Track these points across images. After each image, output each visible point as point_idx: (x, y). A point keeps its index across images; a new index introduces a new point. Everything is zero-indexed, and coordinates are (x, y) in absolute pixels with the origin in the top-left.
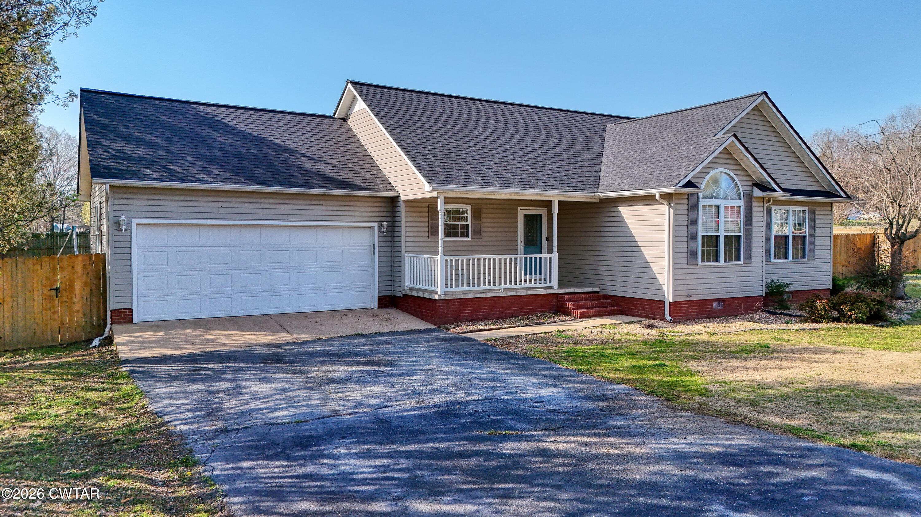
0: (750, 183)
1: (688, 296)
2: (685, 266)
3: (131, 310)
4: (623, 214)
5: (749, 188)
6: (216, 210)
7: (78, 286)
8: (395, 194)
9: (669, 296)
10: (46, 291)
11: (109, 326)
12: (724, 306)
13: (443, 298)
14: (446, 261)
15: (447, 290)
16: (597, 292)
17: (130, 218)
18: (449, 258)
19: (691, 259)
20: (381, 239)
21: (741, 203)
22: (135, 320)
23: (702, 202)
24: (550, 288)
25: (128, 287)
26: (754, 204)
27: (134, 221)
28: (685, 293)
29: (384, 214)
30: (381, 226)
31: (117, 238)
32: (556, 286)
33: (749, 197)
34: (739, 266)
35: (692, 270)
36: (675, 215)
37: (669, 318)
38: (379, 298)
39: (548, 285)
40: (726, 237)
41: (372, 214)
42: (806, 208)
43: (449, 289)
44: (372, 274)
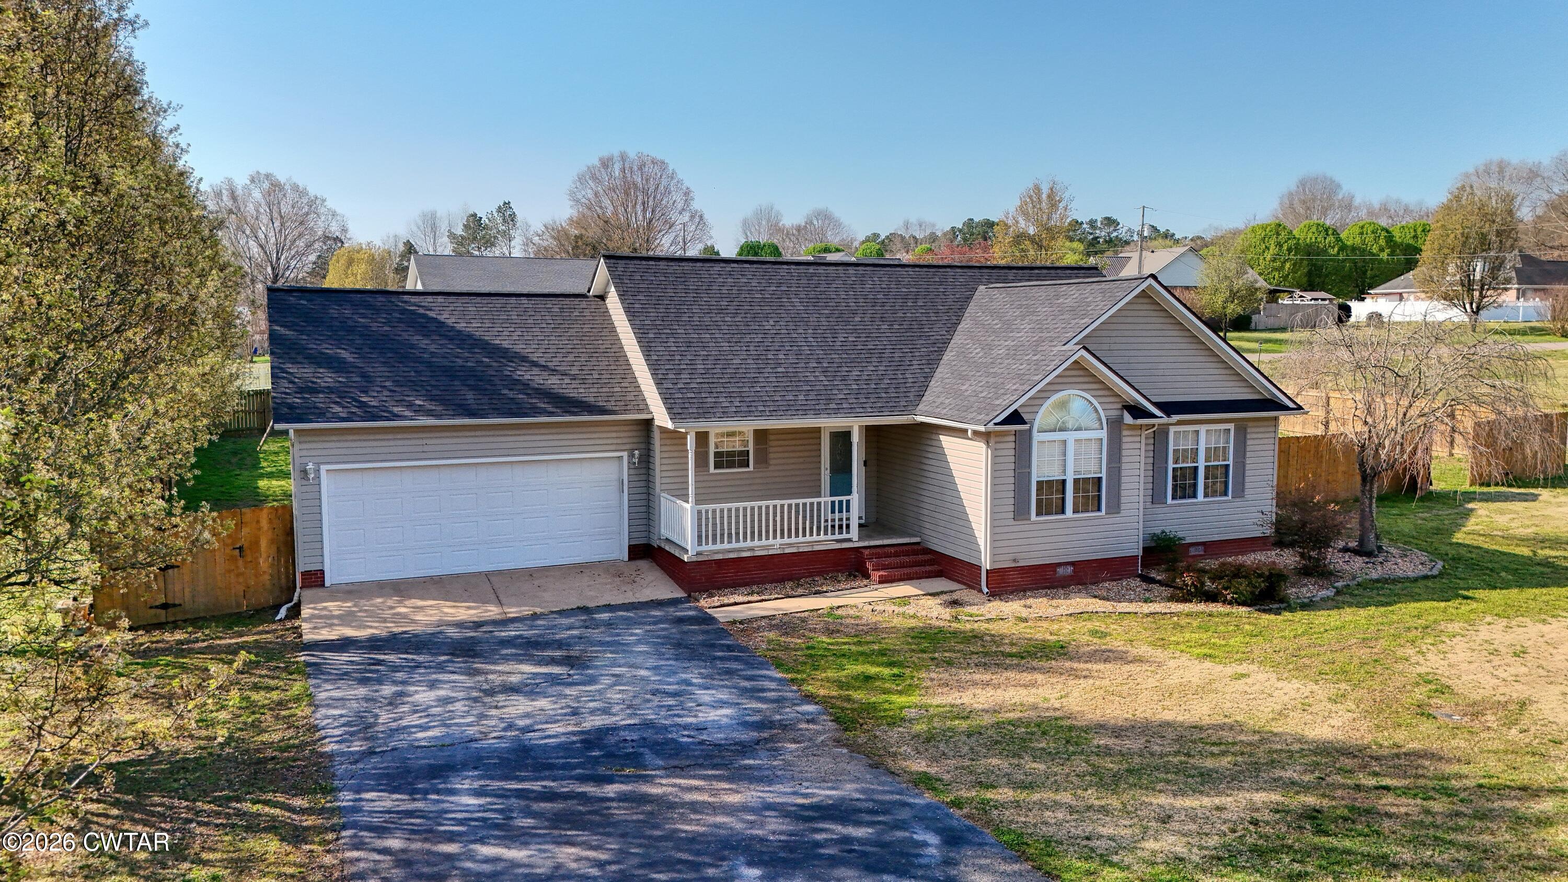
0: (1119, 406)
1: (1015, 560)
2: (1012, 522)
3: (322, 572)
4: (944, 444)
5: (1115, 413)
6: (420, 449)
7: (264, 543)
8: (648, 417)
9: (986, 563)
10: (228, 551)
11: (298, 590)
12: (1074, 571)
13: (695, 559)
14: (699, 512)
15: (700, 549)
16: (918, 543)
17: (318, 464)
18: (703, 507)
19: (1020, 512)
20: (632, 472)
21: (1103, 434)
22: (327, 584)
23: (1037, 437)
24: (850, 540)
25: (318, 545)
26: (1125, 433)
27: (324, 468)
28: (1011, 556)
29: (635, 440)
30: (631, 456)
31: (304, 489)
32: (856, 538)
33: (1115, 426)
34: (1101, 518)
35: (1021, 526)
36: (994, 457)
37: (985, 590)
38: (631, 547)
39: (845, 536)
40: (1076, 481)
41: (619, 441)
42: (1231, 426)
43: (704, 548)
44: (621, 517)
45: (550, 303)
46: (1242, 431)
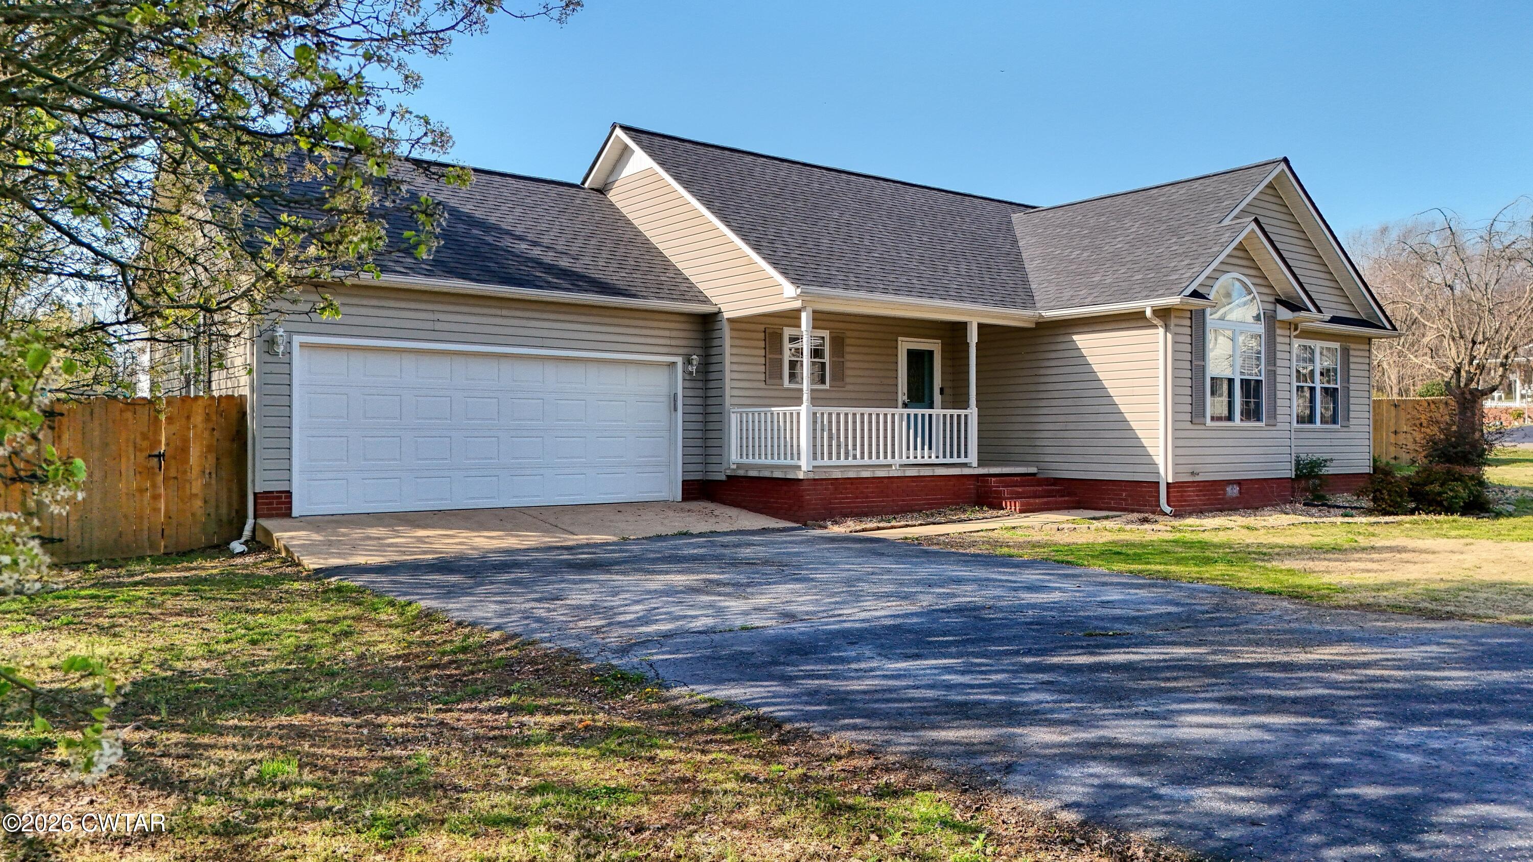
0: (1272, 299)
1: (1192, 473)
2: (1189, 425)
3: (289, 494)
4: (1080, 344)
5: (1270, 307)
6: (429, 325)
7: (195, 451)
8: (715, 310)
9: (1166, 473)
10: (141, 456)
11: (250, 522)
12: (1240, 492)
13: (811, 476)
14: (815, 414)
15: (816, 463)
16: (1034, 474)
17: (290, 333)
18: (819, 410)
19: (1197, 412)
20: (688, 384)
21: (1261, 330)
22: (295, 513)
23: (1209, 324)
24: (965, 465)
25: (284, 454)
26: (1279, 331)
27: (297, 339)
28: (1189, 468)
29: (692, 343)
30: (689, 362)
32: (975, 464)
33: (1270, 320)
34: (1260, 429)
35: (1199, 432)
36: (1175, 342)
37: (1168, 509)
38: (683, 481)
39: (963, 460)
40: (1242, 381)
41: (673, 342)
42: (1336, 345)
43: (820, 463)
44: (672, 441)
45: (544, 188)
46: (1346, 352)
